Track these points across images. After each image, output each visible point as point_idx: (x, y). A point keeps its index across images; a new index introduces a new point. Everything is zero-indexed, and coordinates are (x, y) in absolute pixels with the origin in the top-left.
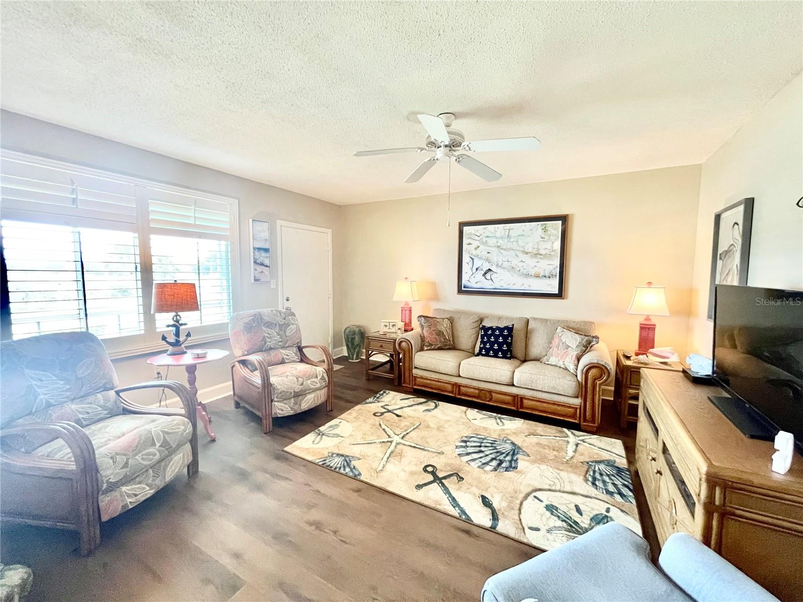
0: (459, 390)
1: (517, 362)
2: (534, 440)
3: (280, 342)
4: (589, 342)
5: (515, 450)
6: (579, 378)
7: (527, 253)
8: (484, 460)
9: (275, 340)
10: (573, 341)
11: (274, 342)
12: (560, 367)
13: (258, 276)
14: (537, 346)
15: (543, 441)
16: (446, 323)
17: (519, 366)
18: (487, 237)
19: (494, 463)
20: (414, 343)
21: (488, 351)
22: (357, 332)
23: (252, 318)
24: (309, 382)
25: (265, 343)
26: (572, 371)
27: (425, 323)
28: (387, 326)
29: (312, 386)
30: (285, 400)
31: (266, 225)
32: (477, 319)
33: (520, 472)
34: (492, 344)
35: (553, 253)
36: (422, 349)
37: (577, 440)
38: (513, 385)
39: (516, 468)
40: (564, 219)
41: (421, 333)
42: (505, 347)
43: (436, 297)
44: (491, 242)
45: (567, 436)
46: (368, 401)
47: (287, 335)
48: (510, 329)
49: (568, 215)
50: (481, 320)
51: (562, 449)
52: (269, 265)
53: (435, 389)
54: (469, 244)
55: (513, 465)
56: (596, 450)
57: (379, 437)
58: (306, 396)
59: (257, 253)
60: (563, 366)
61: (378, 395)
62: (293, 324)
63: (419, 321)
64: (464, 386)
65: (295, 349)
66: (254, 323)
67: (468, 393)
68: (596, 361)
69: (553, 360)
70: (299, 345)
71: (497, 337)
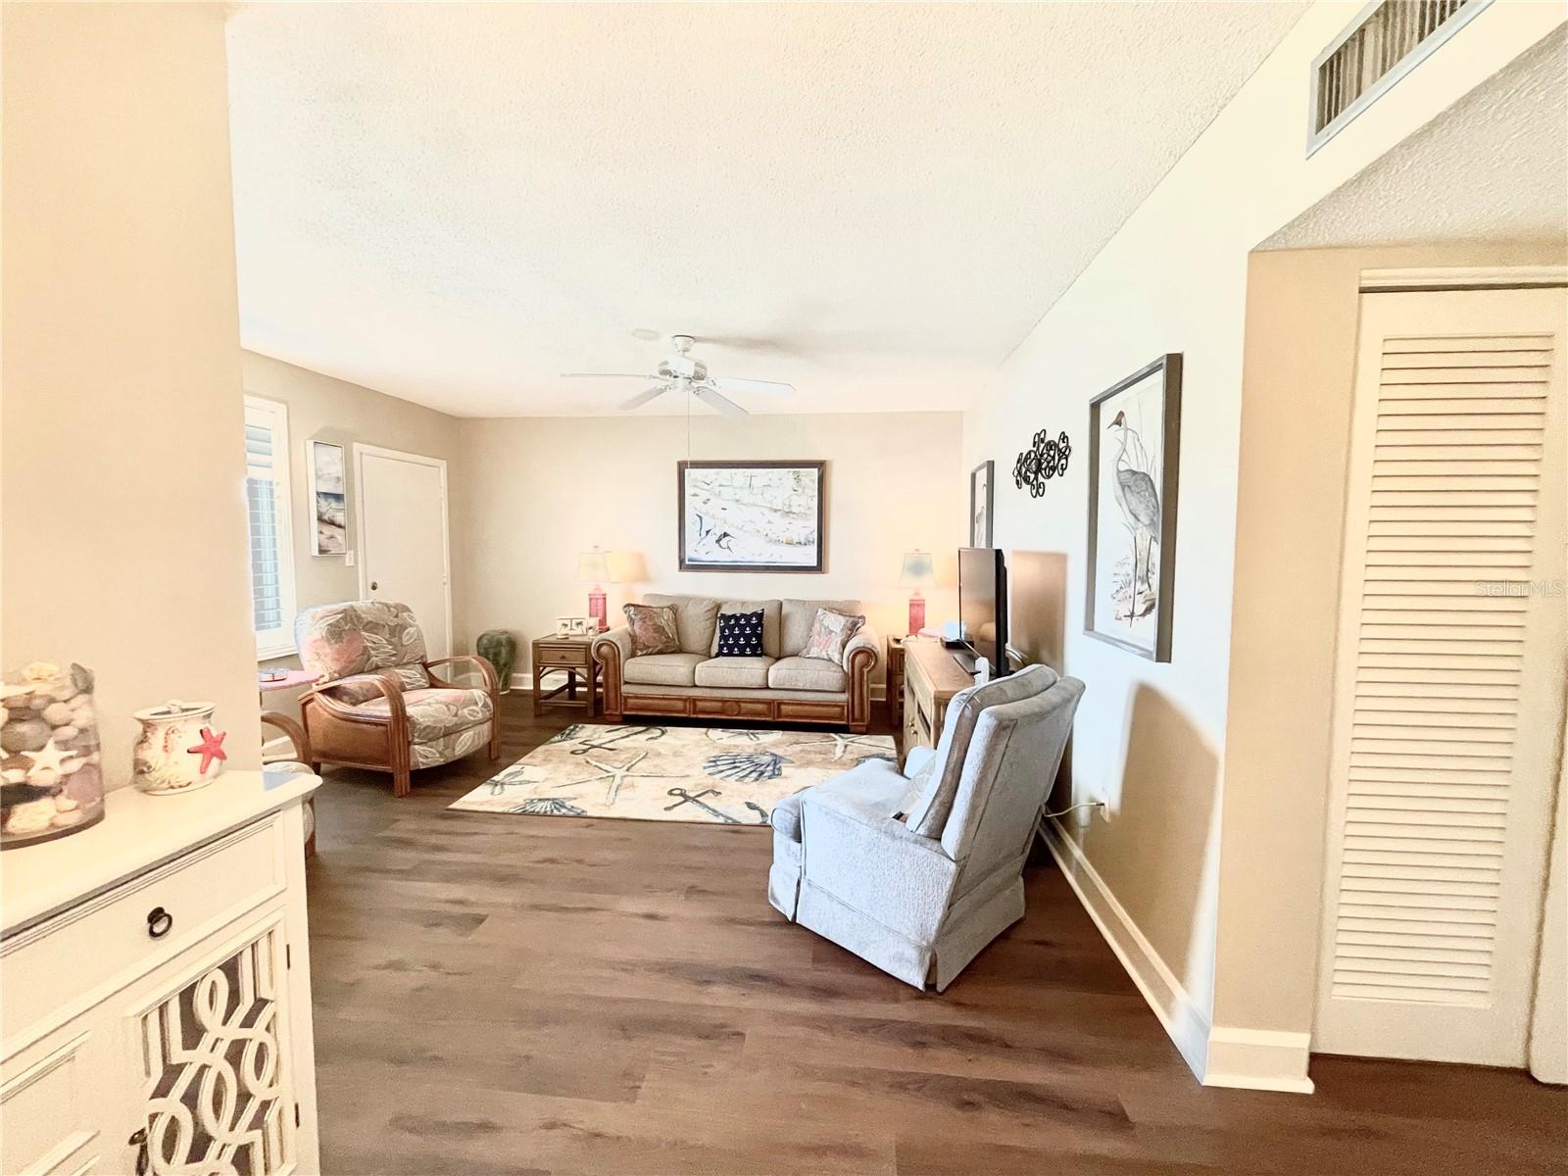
0: (695, 705)
1: (769, 660)
2: (798, 748)
3: (394, 655)
4: (855, 624)
5: (776, 760)
6: (845, 668)
7: (776, 511)
8: (741, 774)
9: (384, 653)
10: (837, 624)
11: (383, 656)
12: (823, 659)
13: (325, 542)
14: (795, 636)
15: (807, 747)
16: (668, 615)
17: (772, 664)
18: (720, 486)
19: (754, 775)
20: (623, 645)
21: (731, 648)
22: (504, 642)
23: (340, 616)
24: (465, 711)
25: (369, 659)
26: (836, 661)
27: (635, 615)
28: (566, 625)
29: (472, 718)
30: (430, 740)
31: (338, 452)
32: (712, 606)
33: (785, 777)
34: (736, 638)
35: (808, 512)
36: (633, 655)
37: (846, 742)
38: (768, 688)
39: (780, 775)
40: (820, 465)
41: (629, 630)
42: (754, 641)
43: (644, 577)
44: (727, 492)
45: (835, 740)
46: (553, 740)
47: (404, 643)
48: (760, 616)
49: (825, 461)
50: (719, 607)
51: (831, 752)
52: (343, 524)
53: (658, 711)
54: (695, 495)
55: (777, 773)
56: (866, 748)
57: (592, 774)
58: (461, 735)
59: (322, 501)
60: (826, 657)
61: (567, 732)
62: (411, 626)
63: (626, 612)
64: (701, 700)
65: (419, 667)
66: (346, 625)
67: (707, 710)
68: (862, 645)
69: (814, 652)
70: (424, 660)
71: (742, 628)
